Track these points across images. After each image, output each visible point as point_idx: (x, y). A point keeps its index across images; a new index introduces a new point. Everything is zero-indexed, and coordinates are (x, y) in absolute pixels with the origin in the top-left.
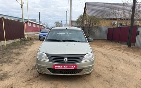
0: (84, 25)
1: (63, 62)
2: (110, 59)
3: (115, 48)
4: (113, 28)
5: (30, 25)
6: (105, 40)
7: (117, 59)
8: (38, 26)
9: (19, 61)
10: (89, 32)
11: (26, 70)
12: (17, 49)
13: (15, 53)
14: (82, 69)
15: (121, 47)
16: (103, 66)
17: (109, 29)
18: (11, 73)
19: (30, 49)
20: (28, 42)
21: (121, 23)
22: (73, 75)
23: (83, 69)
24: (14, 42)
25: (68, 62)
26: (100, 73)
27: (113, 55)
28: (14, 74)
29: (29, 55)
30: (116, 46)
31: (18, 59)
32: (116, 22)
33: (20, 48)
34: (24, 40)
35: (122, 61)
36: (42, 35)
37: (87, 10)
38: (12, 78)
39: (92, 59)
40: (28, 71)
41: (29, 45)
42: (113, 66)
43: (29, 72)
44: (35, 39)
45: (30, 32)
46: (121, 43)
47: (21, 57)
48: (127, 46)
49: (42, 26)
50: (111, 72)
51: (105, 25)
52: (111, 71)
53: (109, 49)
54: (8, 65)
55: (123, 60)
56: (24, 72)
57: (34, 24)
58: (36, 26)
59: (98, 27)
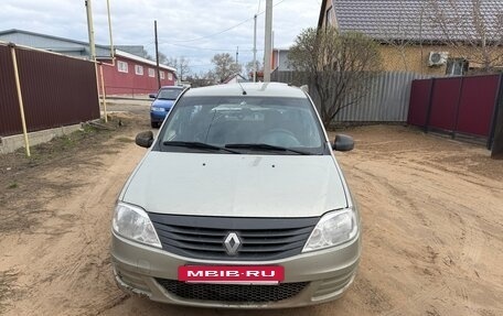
0: (320, 68)
1: (223, 254)
2: (420, 215)
3: (440, 161)
4: (434, 79)
5: (123, 68)
6: (402, 128)
7: (453, 215)
8: (152, 73)
9: (62, 222)
10: (337, 96)
11: (83, 266)
12: (66, 165)
13: (53, 186)
14: (305, 284)
15: (463, 159)
16: (392, 249)
17: (416, 85)
18: (21, 278)
19: (112, 168)
20: (110, 137)
21: (465, 57)
22: (265, 306)
23: (308, 283)
24: (60, 135)
25: (242, 254)
26: (381, 286)
27: (434, 195)
28: (30, 284)
29: (105, 193)
30: (442, 153)
31: (61, 213)
32: (444, 56)
33: (78, 162)
34: (98, 129)
35: (470, 221)
36: (163, 110)
37: (333, 11)
38: (19, 304)
39: (351, 235)
40: (87, 269)
41: (111, 149)
42: (436, 247)
43: (93, 274)
44: (137, 122)
45: (124, 96)
46: (461, 139)
47: (72, 205)
48: (489, 153)
49: (167, 71)
50: (425, 279)
51: (402, 68)
52: (426, 272)
53: (414, 165)
54: (15, 242)
55: (474, 220)
56: (70, 277)
57: (136, 66)
58: (146, 72)
59: (373, 75)
